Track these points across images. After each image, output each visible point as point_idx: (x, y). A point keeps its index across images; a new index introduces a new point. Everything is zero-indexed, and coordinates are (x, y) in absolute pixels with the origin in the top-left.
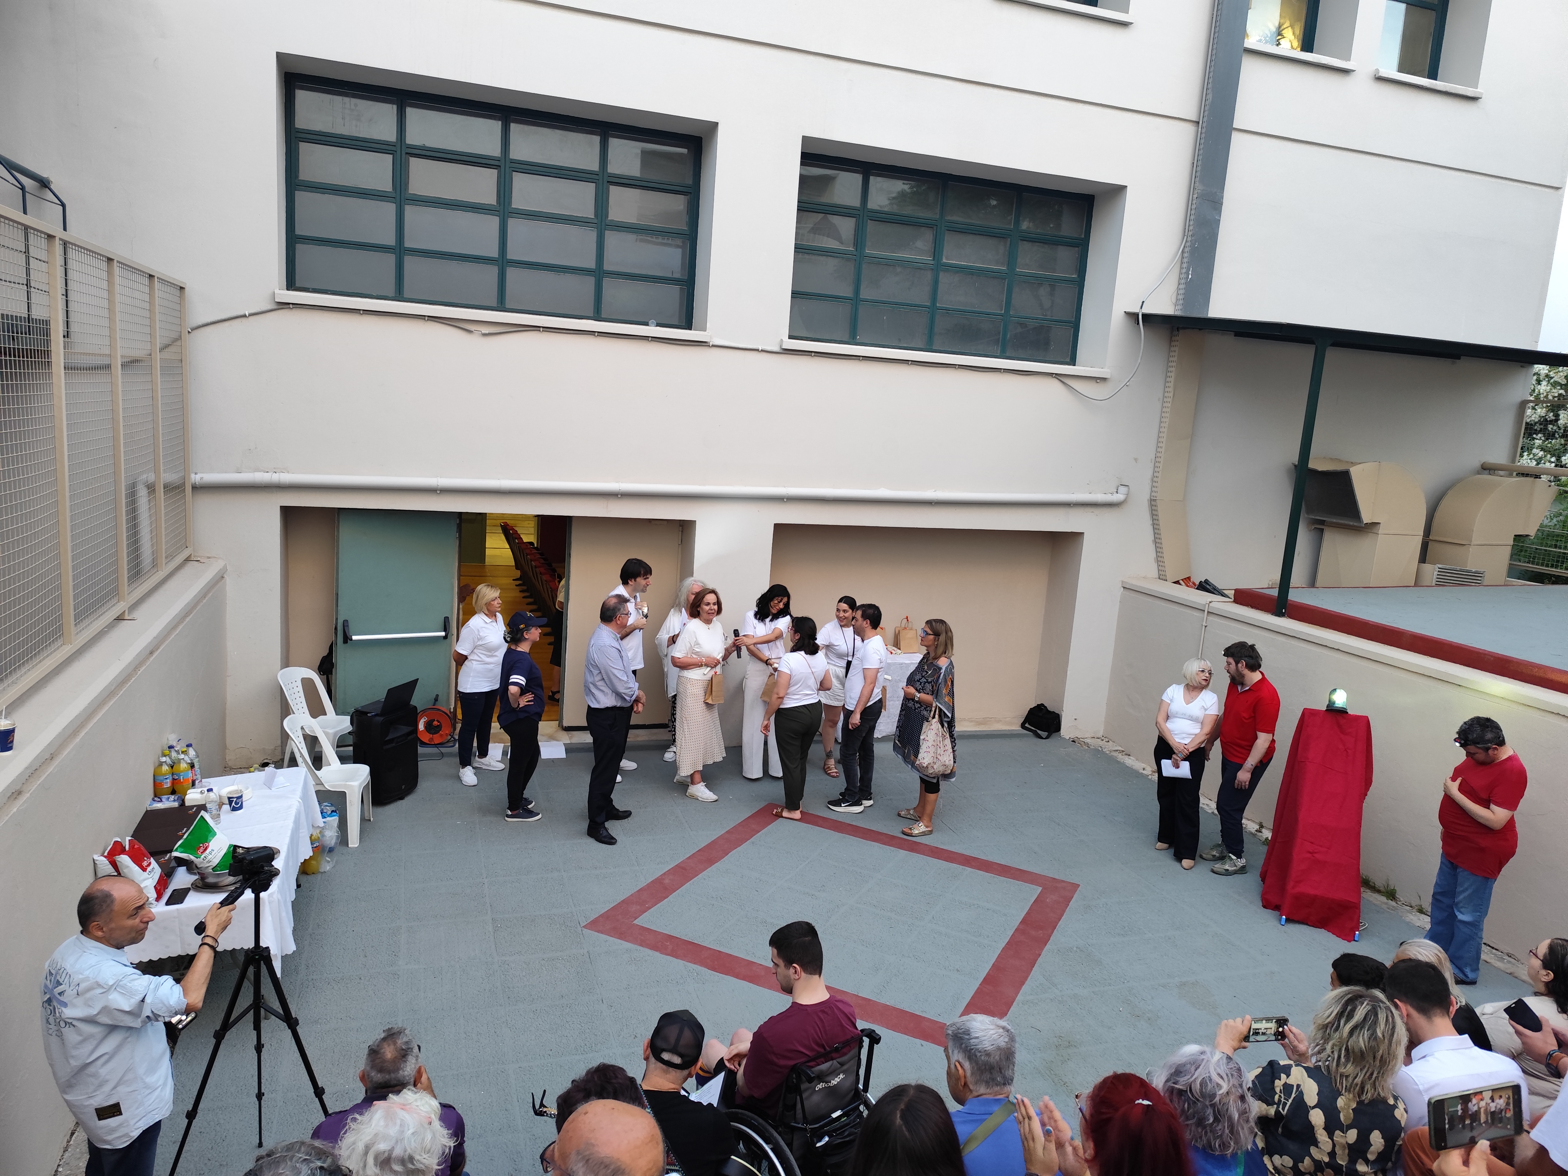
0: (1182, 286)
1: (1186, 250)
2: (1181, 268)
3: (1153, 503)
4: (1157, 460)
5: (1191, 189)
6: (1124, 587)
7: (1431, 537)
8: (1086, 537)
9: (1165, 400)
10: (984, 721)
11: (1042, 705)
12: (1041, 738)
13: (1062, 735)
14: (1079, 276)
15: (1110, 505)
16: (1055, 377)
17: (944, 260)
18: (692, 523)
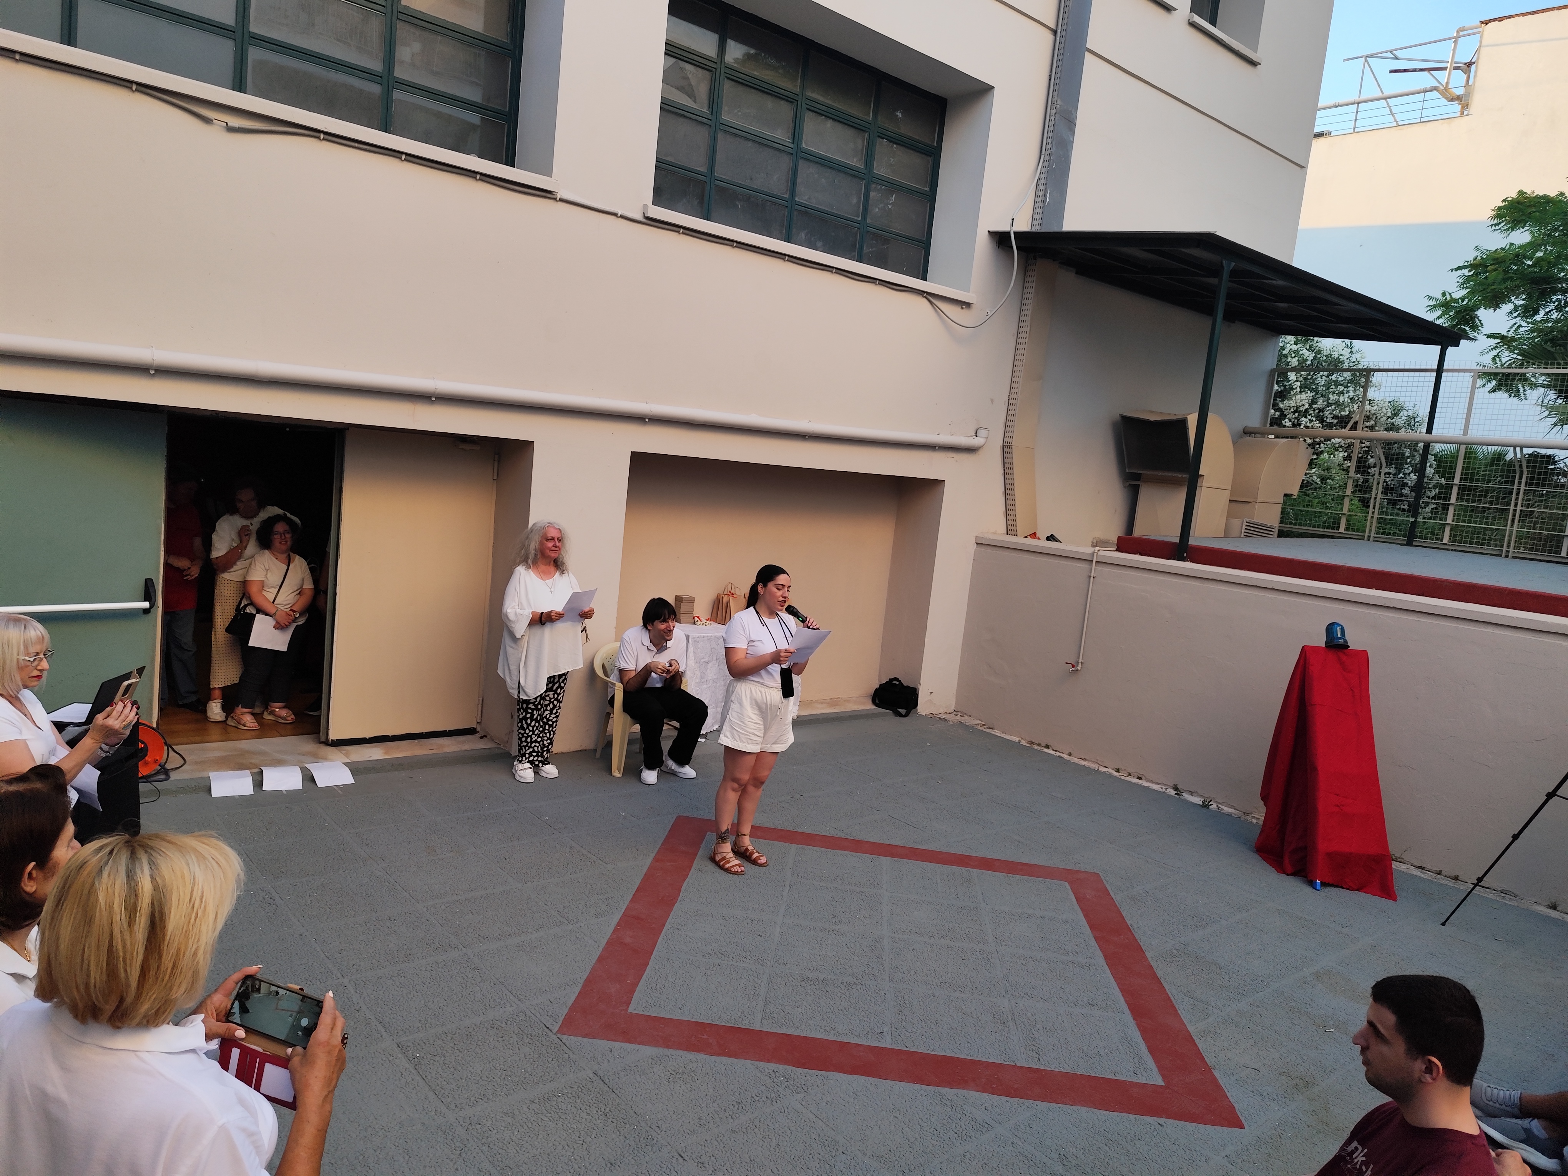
0: (1038, 211)
1: (1042, 173)
2: (1038, 190)
3: (1006, 450)
4: (1011, 401)
5: (1050, 103)
6: (979, 543)
8: (947, 484)
10: (833, 702)
11: (896, 679)
12: (901, 715)
13: (918, 711)
14: (930, 190)
15: (970, 450)
16: (925, 297)
17: (804, 145)
18: (531, 443)
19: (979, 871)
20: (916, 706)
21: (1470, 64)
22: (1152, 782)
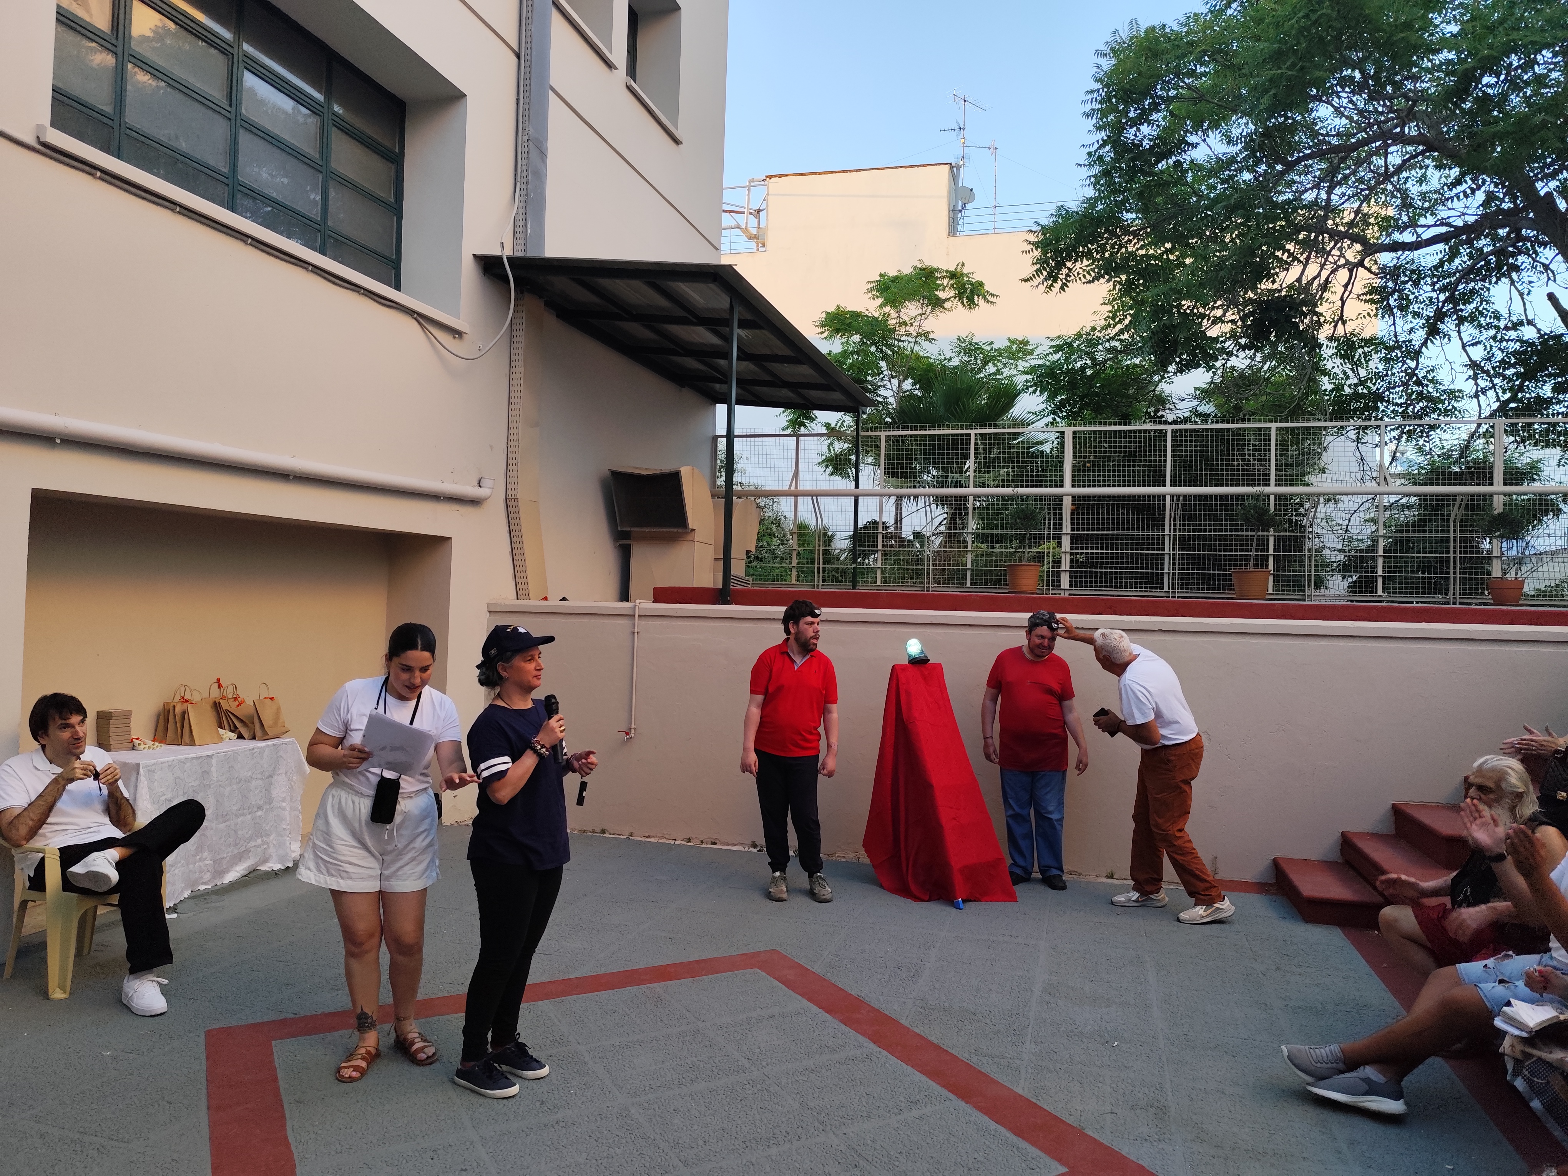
0: (519, 241)
1: (522, 198)
2: (517, 220)
3: (507, 502)
4: (512, 449)
6: (490, 612)
8: (454, 542)
9: (514, 376)
14: (396, 201)
15: (474, 502)
16: (415, 319)
17: (244, 111)
19: (662, 984)
21: (759, 211)
22: (728, 844)
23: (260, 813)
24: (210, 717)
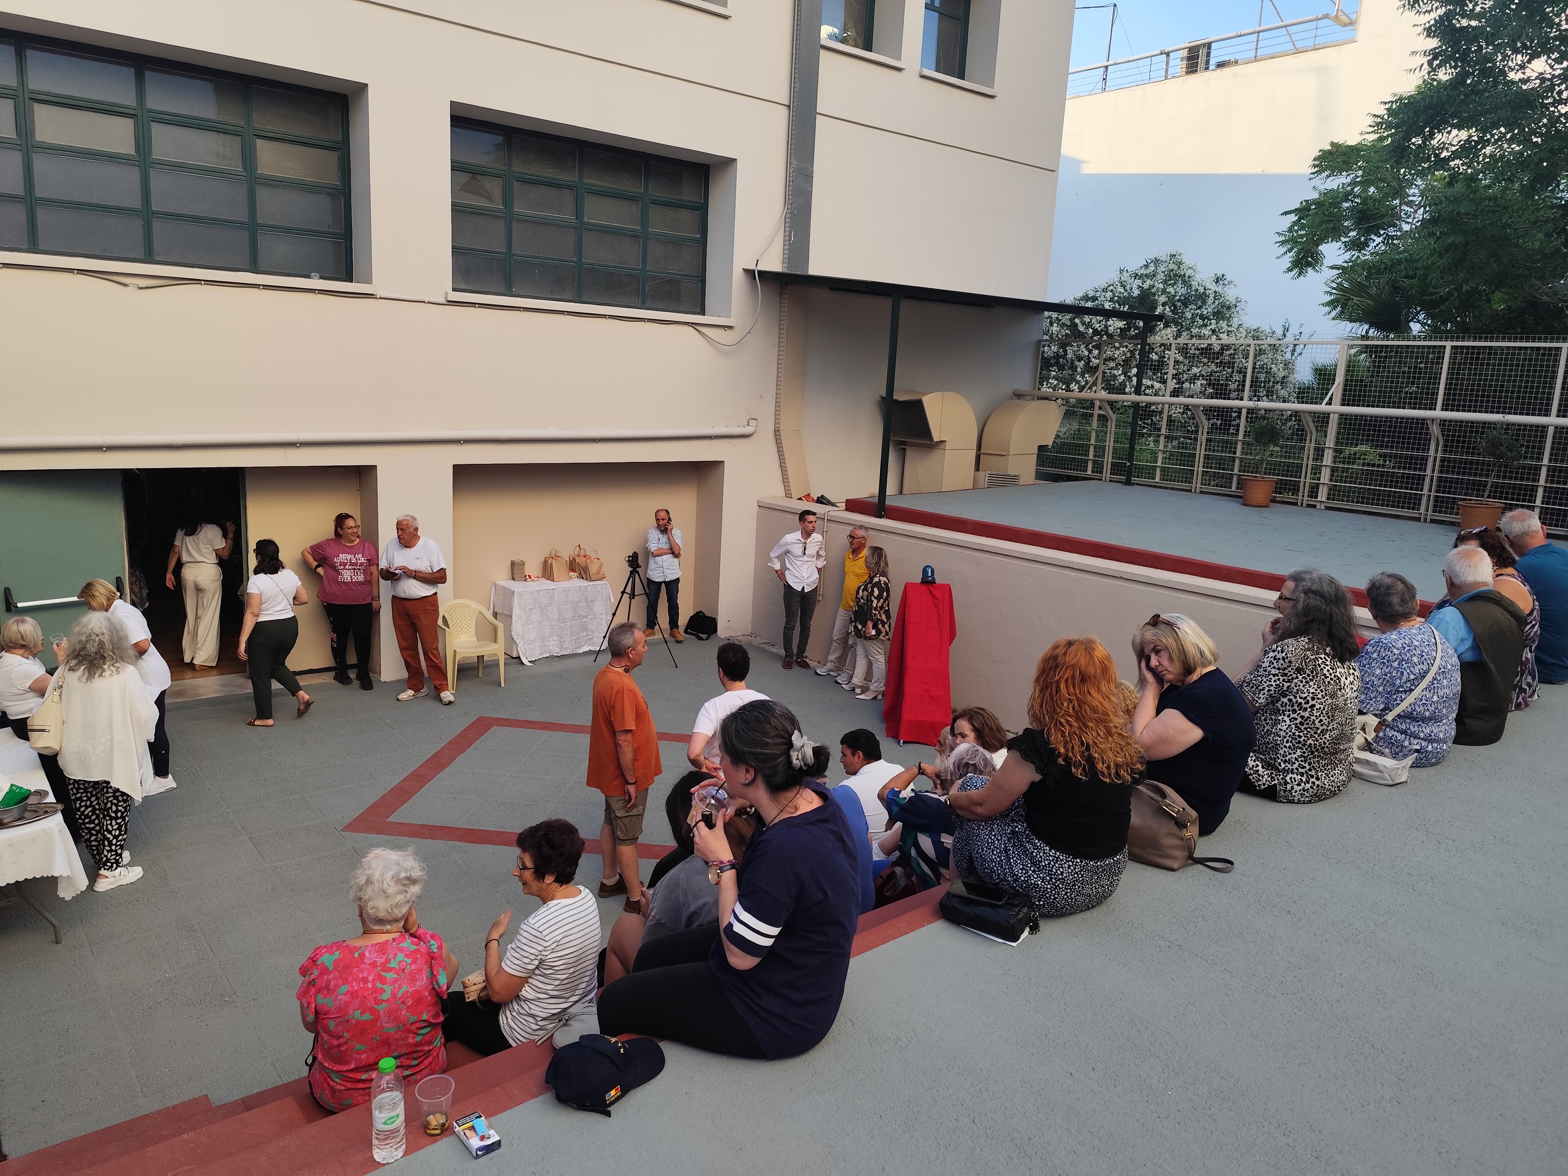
0: (786, 247)
1: (788, 216)
2: (785, 232)
3: (777, 432)
4: (778, 396)
5: (789, 163)
6: (759, 506)
7: (982, 451)
8: (726, 464)
9: (780, 344)
11: (701, 612)
12: (701, 639)
13: (717, 634)
14: (702, 236)
15: (743, 436)
16: (691, 326)
17: (585, 220)
18: (373, 468)
20: (716, 631)
23: (585, 620)
24: (565, 568)
